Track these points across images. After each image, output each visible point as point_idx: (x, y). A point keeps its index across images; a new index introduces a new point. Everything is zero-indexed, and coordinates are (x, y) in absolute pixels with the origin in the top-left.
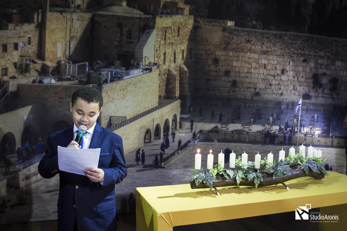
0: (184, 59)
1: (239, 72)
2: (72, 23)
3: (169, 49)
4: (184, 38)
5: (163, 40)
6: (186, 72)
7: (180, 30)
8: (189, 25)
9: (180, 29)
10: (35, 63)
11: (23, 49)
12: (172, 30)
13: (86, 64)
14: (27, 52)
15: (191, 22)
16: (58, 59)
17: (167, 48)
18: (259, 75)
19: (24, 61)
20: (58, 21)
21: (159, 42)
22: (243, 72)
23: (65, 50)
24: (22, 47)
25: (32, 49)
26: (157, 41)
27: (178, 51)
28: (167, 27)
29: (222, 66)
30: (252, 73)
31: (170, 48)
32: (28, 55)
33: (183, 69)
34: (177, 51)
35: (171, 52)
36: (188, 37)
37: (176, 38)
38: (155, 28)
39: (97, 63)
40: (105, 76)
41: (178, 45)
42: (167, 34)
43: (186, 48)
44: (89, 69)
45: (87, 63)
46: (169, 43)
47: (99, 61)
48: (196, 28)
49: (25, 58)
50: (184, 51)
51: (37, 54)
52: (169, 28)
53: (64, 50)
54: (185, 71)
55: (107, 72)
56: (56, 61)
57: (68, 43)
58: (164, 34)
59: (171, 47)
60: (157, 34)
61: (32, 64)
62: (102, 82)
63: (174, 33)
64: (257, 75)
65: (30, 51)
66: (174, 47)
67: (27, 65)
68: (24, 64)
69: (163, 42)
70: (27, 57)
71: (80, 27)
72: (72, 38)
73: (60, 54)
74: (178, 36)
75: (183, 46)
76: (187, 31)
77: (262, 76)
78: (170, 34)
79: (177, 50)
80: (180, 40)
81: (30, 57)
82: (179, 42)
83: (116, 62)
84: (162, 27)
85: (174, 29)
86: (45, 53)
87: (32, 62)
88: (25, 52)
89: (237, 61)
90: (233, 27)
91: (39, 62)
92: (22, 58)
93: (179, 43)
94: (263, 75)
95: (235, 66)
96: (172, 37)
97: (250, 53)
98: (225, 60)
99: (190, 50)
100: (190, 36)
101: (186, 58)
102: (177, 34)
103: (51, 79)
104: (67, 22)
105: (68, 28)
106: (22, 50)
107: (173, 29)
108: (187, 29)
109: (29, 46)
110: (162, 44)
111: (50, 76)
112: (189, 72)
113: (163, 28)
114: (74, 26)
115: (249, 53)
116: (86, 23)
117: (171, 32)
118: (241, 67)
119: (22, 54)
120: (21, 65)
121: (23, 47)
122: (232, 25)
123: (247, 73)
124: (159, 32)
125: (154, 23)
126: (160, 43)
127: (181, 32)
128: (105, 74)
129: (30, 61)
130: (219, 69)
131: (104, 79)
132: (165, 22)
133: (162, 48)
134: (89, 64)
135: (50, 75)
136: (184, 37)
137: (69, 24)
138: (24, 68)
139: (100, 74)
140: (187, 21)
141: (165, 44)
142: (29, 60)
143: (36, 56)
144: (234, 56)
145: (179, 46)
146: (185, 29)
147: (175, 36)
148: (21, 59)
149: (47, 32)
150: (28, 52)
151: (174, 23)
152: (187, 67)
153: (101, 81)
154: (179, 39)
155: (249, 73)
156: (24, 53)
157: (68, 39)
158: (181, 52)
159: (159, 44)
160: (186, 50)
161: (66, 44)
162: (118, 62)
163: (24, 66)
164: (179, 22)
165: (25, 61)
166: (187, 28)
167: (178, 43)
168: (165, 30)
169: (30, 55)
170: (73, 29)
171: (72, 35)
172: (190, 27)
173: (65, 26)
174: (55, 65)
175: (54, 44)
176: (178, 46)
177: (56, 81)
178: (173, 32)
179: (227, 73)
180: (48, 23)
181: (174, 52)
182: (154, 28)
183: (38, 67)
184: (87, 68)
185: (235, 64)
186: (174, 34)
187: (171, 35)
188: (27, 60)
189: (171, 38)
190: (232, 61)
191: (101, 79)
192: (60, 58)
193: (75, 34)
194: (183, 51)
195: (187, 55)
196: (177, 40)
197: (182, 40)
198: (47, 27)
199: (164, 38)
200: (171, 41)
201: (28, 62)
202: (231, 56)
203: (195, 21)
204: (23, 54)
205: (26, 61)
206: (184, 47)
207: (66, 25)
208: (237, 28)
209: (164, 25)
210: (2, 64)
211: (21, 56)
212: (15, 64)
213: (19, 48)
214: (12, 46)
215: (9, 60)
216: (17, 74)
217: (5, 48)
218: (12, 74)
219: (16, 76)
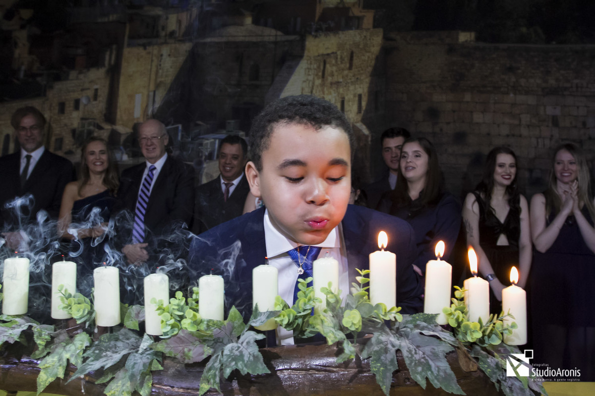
0: (363, 112)
1: (489, 134)
2: (160, 61)
3: (330, 93)
4: (362, 72)
5: (318, 79)
6: (367, 137)
7: (355, 58)
8: (373, 46)
9: (354, 55)
10: (100, 128)
11: (86, 108)
12: (337, 58)
13: (177, 128)
14: (90, 113)
15: (377, 41)
16: (135, 121)
17: (326, 92)
18: (540, 140)
19: (86, 126)
20: (138, 60)
21: (311, 83)
22: (499, 135)
23: (147, 106)
24: (85, 105)
25: (99, 107)
26: (307, 80)
27: (349, 96)
28: (328, 55)
29: (448, 123)
30: (520, 136)
31: (332, 92)
32: (92, 117)
33: (360, 130)
34: (346, 98)
35: (336, 100)
36: (370, 69)
37: (346, 72)
38: (305, 57)
39: (197, 125)
40: (209, 147)
41: (350, 85)
42: (328, 66)
43: (366, 90)
44: (182, 136)
45: (180, 126)
46: (332, 84)
47: (199, 122)
48: (386, 52)
49: (88, 121)
50: (363, 96)
51: (105, 115)
52: (332, 55)
53: (144, 105)
54: (364, 135)
55: (212, 140)
56: (131, 124)
57: (152, 94)
58: (322, 67)
59: (334, 90)
60: (308, 68)
61: (97, 130)
62: (204, 157)
63: (342, 63)
64: (534, 141)
65: (95, 111)
66: (341, 90)
67: (90, 133)
68: (86, 131)
69: (318, 82)
70: (90, 120)
71: (171, 67)
72: (158, 86)
73: (138, 113)
74: (350, 68)
75: (360, 88)
76: (369, 57)
77: (547, 142)
78: (334, 65)
79: (347, 95)
80: (354, 76)
81: (94, 119)
82: (350, 79)
83: (229, 123)
84: (316, 54)
85: (341, 57)
86: (116, 113)
87: (98, 128)
88: (88, 112)
89: (482, 112)
90: (472, 43)
91: (108, 127)
92: (84, 122)
93: (352, 82)
94: (551, 139)
95: (477, 123)
96: (336, 71)
97: (515, 94)
98: (454, 112)
99: (375, 95)
100: (375, 68)
101: (366, 111)
102: (348, 65)
103: (122, 153)
104: (152, 61)
105: (154, 69)
106: (84, 109)
107: (339, 57)
108: (368, 54)
109: (94, 103)
110: (317, 86)
111: (121, 150)
112: (372, 136)
113: (319, 56)
114: (162, 66)
115: (512, 95)
116: (182, 59)
117: (336, 62)
118: (494, 123)
119: (83, 116)
120: (82, 132)
121: (87, 105)
122: (469, 39)
123: (508, 136)
124: (311, 64)
125: (303, 48)
126: (313, 83)
127: (356, 61)
128: (209, 145)
129: (94, 126)
130: (441, 130)
131: (207, 154)
132: (324, 44)
133: (316, 92)
134: (183, 127)
135: (122, 147)
136: (362, 70)
137: (154, 64)
139: (201, 144)
140: (370, 39)
141: (323, 85)
142: (93, 124)
143: (103, 117)
144: (477, 103)
145: (352, 88)
146: (364, 56)
147: (343, 70)
148: (82, 123)
149: (122, 79)
150: (92, 112)
151: (341, 46)
152: (369, 127)
153: (202, 157)
154: (351, 75)
155: (513, 135)
156: (86, 113)
157: (152, 87)
158: (357, 99)
159: (311, 86)
160: (367, 95)
161: (148, 96)
162: (233, 121)
163: (85, 135)
164: (351, 43)
166: (369, 52)
167: (349, 81)
168: (324, 60)
169: (94, 117)
170: (160, 71)
171: (159, 80)
172: (376, 49)
173: (149, 67)
174: (129, 130)
175: (131, 97)
176: (349, 87)
177: (129, 157)
178: (339, 63)
179: (460, 138)
180: (124, 64)
181: (341, 99)
182: (301, 57)
183: (105, 134)
184: (180, 134)
185: (478, 118)
186: (342, 66)
187: (334, 68)
188: (90, 124)
189: (336, 74)
190: (472, 112)
191: (202, 152)
192: (138, 118)
193: (163, 79)
194: (360, 96)
195: (368, 105)
196: (347, 76)
197: (359, 77)
198: (123, 71)
199: (320, 74)
200: (335, 79)
201: (92, 128)
202: (468, 102)
203: (386, 38)
204: (86, 115)
205: (89, 126)
206: (362, 88)
207: (151, 65)
208: (481, 44)
209: (322, 51)
210: (57, 132)
211: (82, 119)
212: (74, 132)
213: (81, 107)
214: (72, 104)
215: (66, 125)
216: (75, 146)
217: (62, 108)
218: (68, 147)
219: (74, 150)
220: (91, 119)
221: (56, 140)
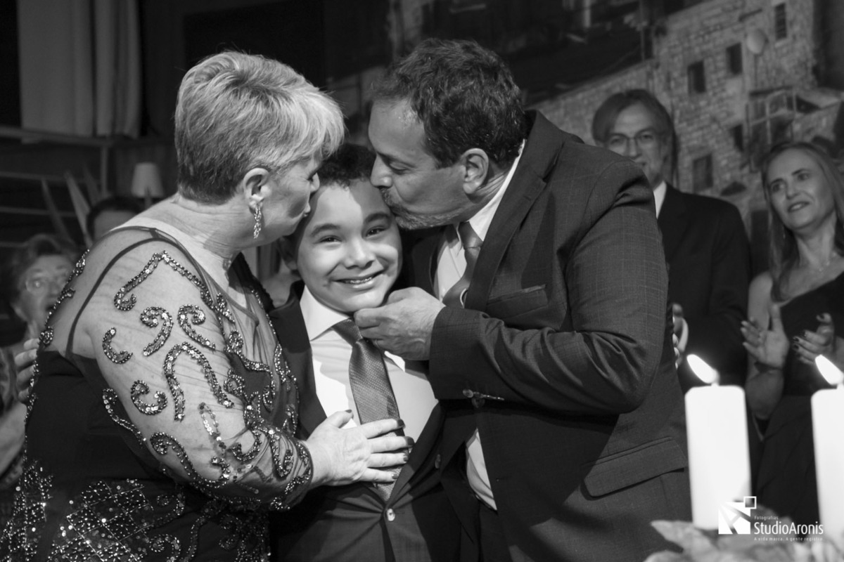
10: (808, 108)
11: (761, 63)
14: (774, 73)
19: (768, 110)
24: (756, 57)
25: (794, 54)
32: (780, 84)
49: (770, 97)
51: (815, 70)
61: (798, 115)
65: (787, 64)
67: (781, 127)
68: (768, 125)
70: (777, 94)
81: (788, 88)
87: (799, 110)
88: (767, 72)
92: (760, 100)
106: (756, 67)
109: (780, 43)
119: (756, 85)
120: (758, 130)
121: (761, 54)
129: (790, 106)
138: (769, 142)
142: (785, 101)
143: (811, 77)
148: (756, 106)
150: (779, 70)
156: (763, 77)
163: (769, 135)
165: (772, 112)
169: (787, 82)
188: (776, 104)
201: (783, 112)
204: (762, 83)
205: (776, 110)
210: (695, 142)
211: (755, 94)
212: (737, 132)
213: (747, 63)
214: (721, 60)
215: (714, 120)
216: (746, 170)
217: (697, 76)
218: (728, 176)
219: (745, 181)
220: (779, 89)
221: (696, 163)
